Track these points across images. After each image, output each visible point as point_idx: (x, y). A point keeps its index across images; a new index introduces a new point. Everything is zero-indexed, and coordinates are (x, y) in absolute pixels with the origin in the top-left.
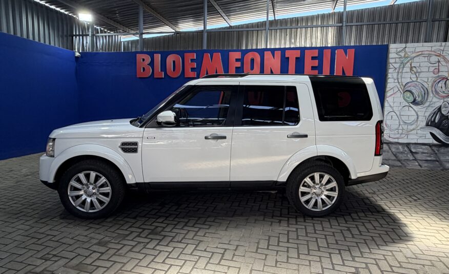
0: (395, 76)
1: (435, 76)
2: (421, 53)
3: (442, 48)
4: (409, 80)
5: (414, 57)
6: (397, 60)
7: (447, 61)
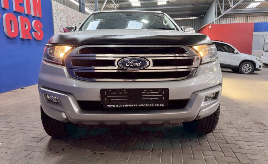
0: (56, 22)
1: (67, 24)
2: (62, 10)
3: (67, 9)
4: (61, 26)
5: (61, 12)
6: (56, 11)
7: (69, 17)
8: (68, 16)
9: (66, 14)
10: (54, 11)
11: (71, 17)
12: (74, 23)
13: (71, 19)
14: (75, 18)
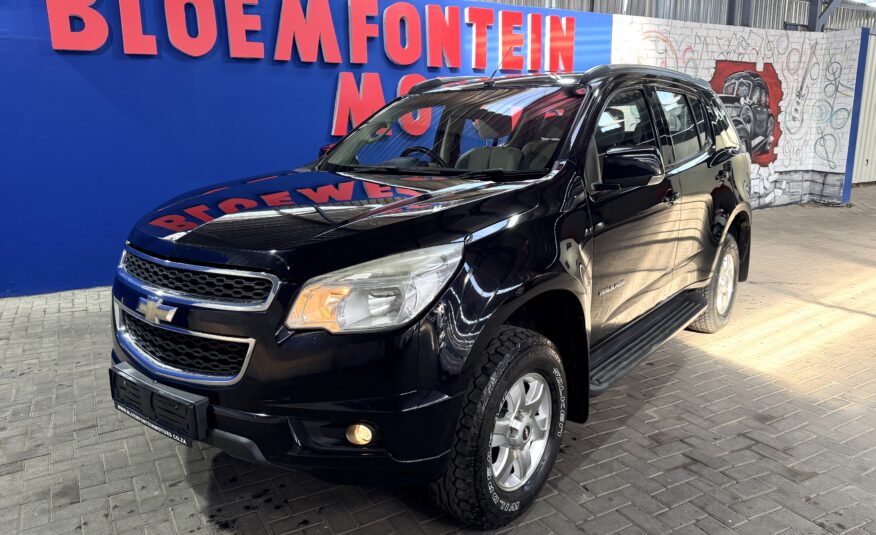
2: (648, 34)
3: (668, 28)
7: (674, 52)
8: (669, 48)
9: (662, 45)
11: (684, 47)
12: (691, 64)
13: (680, 55)
14: (699, 47)
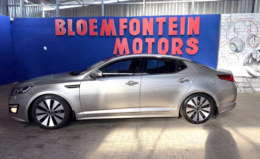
2: (240, 20)
3: (252, 17)
5: (236, 22)
6: (226, 24)
7: (255, 25)
10: (222, 24)
13: (259, 26)
